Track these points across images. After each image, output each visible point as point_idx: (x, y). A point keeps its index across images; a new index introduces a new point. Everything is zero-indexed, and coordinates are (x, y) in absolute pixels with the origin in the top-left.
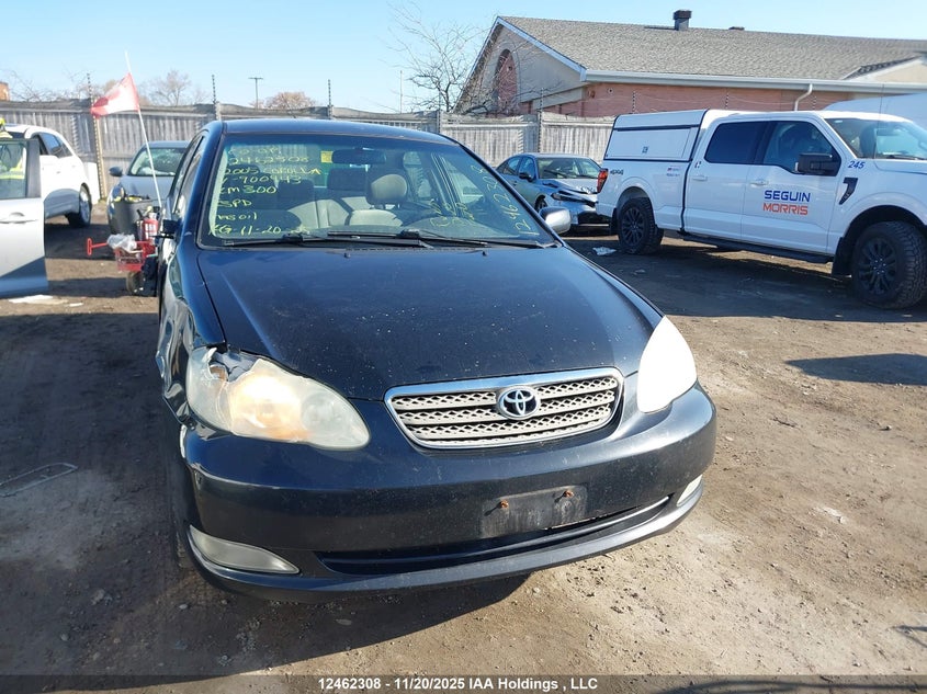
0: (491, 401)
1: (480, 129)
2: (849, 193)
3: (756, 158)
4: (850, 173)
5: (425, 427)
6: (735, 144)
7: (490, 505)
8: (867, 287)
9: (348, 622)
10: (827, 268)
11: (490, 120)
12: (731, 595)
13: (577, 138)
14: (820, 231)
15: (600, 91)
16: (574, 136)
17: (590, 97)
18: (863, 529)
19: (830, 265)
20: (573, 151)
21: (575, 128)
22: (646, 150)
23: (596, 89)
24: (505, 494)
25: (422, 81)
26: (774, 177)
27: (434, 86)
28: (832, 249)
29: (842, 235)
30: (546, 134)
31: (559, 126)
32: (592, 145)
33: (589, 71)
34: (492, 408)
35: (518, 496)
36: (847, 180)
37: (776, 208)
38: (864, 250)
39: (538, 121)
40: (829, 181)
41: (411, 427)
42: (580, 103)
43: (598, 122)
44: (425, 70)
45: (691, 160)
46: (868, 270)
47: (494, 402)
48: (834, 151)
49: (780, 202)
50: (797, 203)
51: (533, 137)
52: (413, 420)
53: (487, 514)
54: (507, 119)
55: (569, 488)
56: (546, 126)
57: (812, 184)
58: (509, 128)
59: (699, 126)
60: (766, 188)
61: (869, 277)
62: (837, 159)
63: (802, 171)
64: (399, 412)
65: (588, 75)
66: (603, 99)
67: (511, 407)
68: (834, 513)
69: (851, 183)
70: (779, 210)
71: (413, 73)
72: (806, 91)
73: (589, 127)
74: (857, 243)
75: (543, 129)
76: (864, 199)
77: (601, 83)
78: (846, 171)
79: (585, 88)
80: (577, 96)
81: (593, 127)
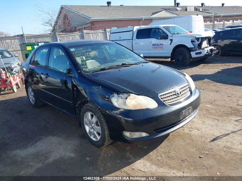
0: (174, 93)
1: (68, 36)
2: (171, 43)
3: (148, 37)
4: (171, 38)
5: (166, 101)
6: (143, 34)
7: (181, 113)
8: (178, 62)
9: (146, 147)
10: (169, 60)
11: (70, 33)
12: (205, 123)
13: (93, 36)
14: (167, 52)
15: (95, 23)
16: (92, 35)
17: (93, 25)
18: (216, 107)
19: (170, 59)
20: (88, 39)
21: (92, 33)
22: (120, 38)
23: (94, 23)
24: (183, 110)
25: (46, 24)
26: (154, 41)
27: (50, 26)
28: (170, 55)
29: (171, 52)
30: (85, 36)
31: (89, 33)
32: (97, 37)
33: (92, 19)
34: (175, 95)
35: (185, 110)
36: (170, 40)
37: (155, 48)
38: (177, 55)
39: (83, 32)
40: (166, 40)
41: (164, 101)
42: (90, 27)
43: (98, 31)
44: (47, 21)
45: (132, 39)
46: (178, 59)
47: (175, 93)
48: (166, 34)
49: (156, 46)
50: (160, 46)
51: (82, 37)
52: (164, 100)
53: (181, 115)
54: (75, 33)
55: (190, 107)
56: (85, 34)
57: (163, 42)
58: (75, 35)
59: (133, 31)
60: (153, 43)
61: (179, 60)
62: (167, 36)
63: (161, 39)
64: (161, 98)
65: (92, 20)
66: (97, 25)
67: (178, 93)
68: (209, 106)
69: (171, 40)
70: (156, 48)
71: (43, 23)
72: (142, 20)
73: (96, 33)
74: (175, 53)
75: (84, 34)
76: (175, 43)
77: (95, 21)
78: (170, 38)
79: (91, 23)
80: (89, 25)
81: (97, 33)
